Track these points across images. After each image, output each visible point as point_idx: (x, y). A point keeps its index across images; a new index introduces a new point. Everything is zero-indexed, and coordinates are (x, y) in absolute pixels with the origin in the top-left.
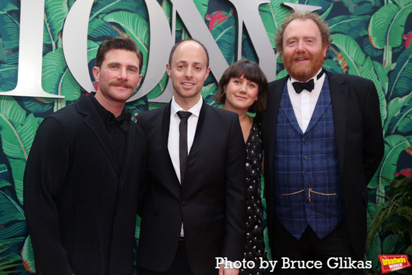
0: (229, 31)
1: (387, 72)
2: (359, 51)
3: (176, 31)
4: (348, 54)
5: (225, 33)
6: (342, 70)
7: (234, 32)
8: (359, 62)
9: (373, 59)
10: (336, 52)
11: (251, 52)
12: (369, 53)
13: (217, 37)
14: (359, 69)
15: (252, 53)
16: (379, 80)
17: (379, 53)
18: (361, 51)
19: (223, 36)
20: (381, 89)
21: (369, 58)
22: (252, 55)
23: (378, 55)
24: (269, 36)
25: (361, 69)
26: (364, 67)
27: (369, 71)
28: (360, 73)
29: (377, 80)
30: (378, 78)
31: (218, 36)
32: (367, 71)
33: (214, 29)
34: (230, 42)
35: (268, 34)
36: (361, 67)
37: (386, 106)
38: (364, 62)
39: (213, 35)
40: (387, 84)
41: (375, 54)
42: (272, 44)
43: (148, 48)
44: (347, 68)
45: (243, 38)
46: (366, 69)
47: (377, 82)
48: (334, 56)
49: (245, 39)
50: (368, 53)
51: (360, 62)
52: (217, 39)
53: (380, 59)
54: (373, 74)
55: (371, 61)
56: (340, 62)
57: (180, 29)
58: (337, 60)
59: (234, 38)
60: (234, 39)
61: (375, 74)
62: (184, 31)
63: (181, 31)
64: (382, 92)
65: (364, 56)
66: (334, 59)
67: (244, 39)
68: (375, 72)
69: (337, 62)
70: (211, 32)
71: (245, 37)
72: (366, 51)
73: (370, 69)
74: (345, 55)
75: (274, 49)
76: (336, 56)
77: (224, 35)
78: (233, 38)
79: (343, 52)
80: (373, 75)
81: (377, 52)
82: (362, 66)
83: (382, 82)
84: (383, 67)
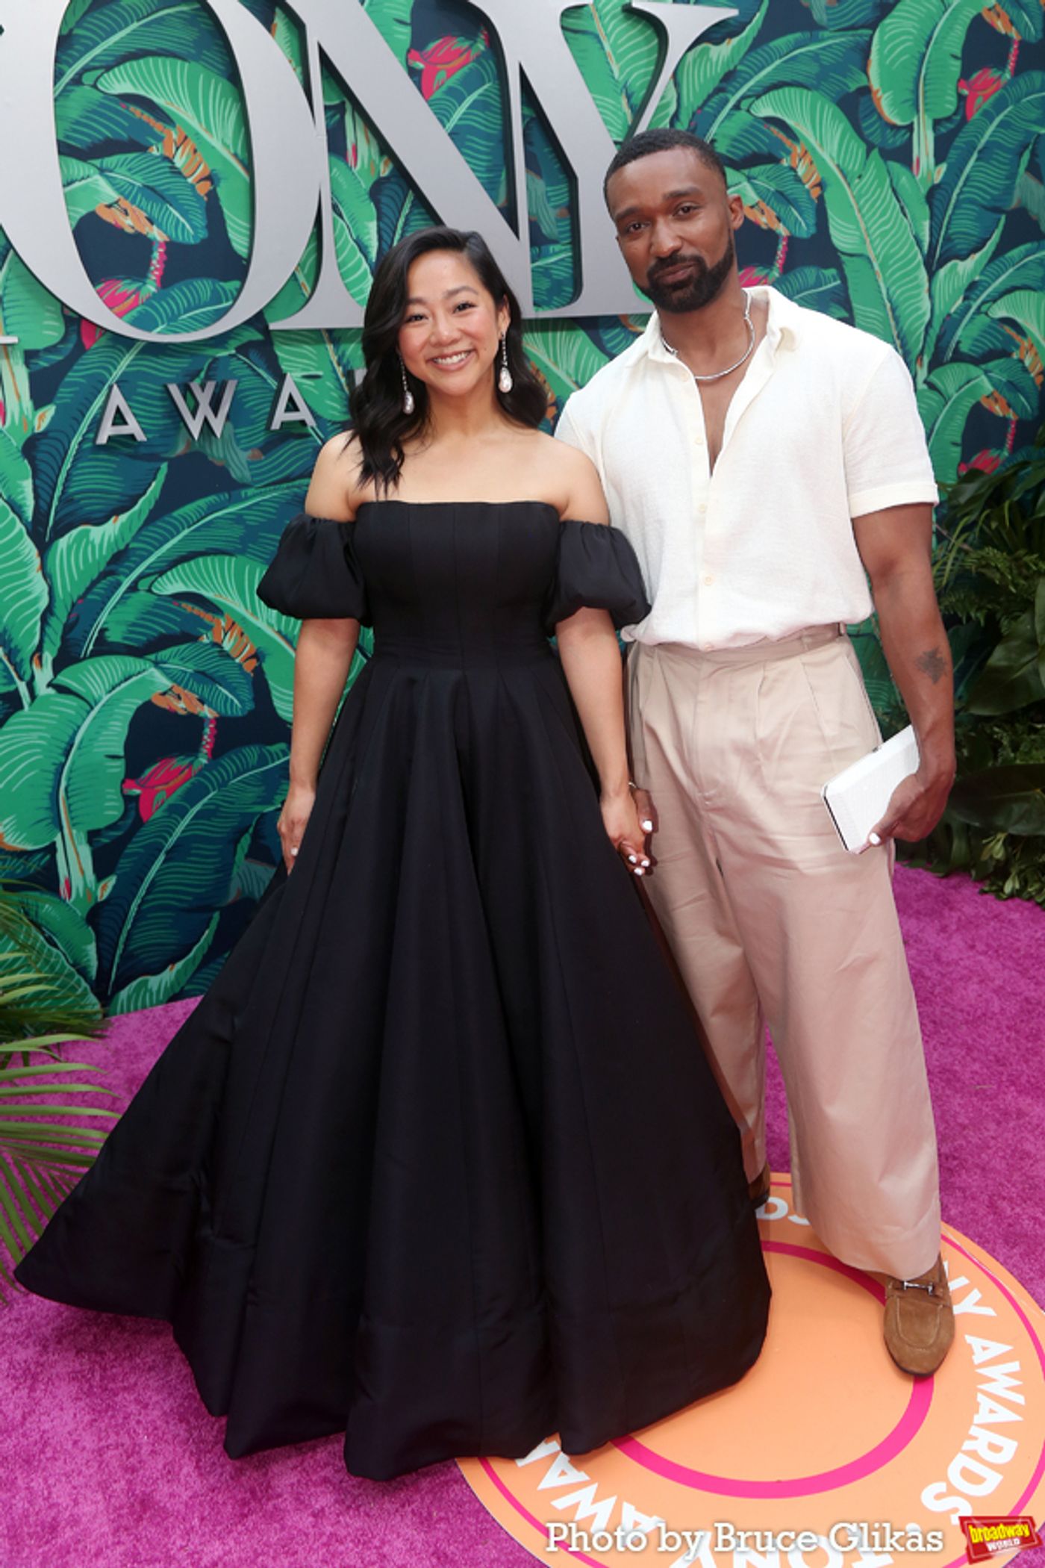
0: (482, 98)
1: (924, 191)
2: (848, 137)
3: (327, 108)
4: (821, 145)
5: (471, 107)
6: (808, 192)
7: (497, 99)
8: (850, 168)
9: (887, 155)
10: (788, 142)
11: (551, 156)
12: (876, 139)
13: (449, 121)
14: (852, 187)
15: (556, 160)
16: (905, 215)
17: (900, 139)
18: (854, 134)
19: (465, 114)
20: (912, 238)
21: (875, 153)
22: (557, 166)
23: (898, 143)
24: (598, 106)
25: (858, 187)
26: (864, 180)
27: (879, 190)
28: (854, 197)
29: (901, 215)
30: (902, 209)
31: (451, 116)
32: (875, 191)
33: (437, 94)
34: (488, 130)
35: (594, 99)
36: (857, 181)
37: (927, 285)
38: (864, 165)
39: (436, 113)
40: (927, 224)
41: (890, 141)
42: (609, 131)
43: (249, 166)
44: (821, 185)
45: (524, 117)
46: (871, 185)
47: (902, 220)
48: (783, 154)
49: (532, 119)
50: (870, 139)
51: (854, 166)
52: (450, 125)
53: (903, 155)
54: (888, 198)
55: (881, 161)
56: (801, 171)
57: (336, 102)
58: (793, 165)
59: (499, 117)
60: (499, 122)
61: (894, 199)
62: (348, 106)
63: (340, 109)
64: (916, 248)
65: (863, 147)
66: (785, 163)
67: (527, 120)
68: (894, 191)
69: (793, 169)
70: (430, 105)
71: (529, 112)
72: (867, 133)
73: (881, 185)
74: (813, 149)
75: (616, 143)
76: (788, 153)
77: (470, 111)
78: (497, 119)
79: (806, 140)
80: (890, 202)
81: (894, 136)
82: (860, 177)
83: (913, 219)
84: (914, 177)
